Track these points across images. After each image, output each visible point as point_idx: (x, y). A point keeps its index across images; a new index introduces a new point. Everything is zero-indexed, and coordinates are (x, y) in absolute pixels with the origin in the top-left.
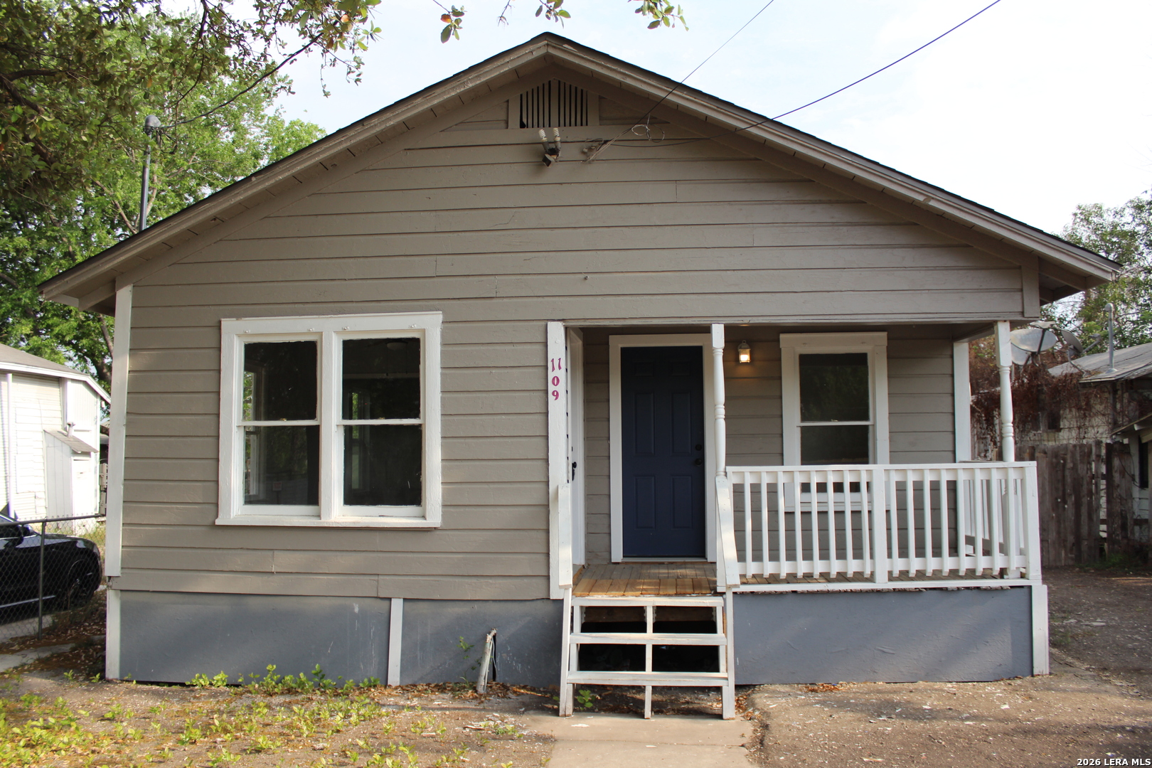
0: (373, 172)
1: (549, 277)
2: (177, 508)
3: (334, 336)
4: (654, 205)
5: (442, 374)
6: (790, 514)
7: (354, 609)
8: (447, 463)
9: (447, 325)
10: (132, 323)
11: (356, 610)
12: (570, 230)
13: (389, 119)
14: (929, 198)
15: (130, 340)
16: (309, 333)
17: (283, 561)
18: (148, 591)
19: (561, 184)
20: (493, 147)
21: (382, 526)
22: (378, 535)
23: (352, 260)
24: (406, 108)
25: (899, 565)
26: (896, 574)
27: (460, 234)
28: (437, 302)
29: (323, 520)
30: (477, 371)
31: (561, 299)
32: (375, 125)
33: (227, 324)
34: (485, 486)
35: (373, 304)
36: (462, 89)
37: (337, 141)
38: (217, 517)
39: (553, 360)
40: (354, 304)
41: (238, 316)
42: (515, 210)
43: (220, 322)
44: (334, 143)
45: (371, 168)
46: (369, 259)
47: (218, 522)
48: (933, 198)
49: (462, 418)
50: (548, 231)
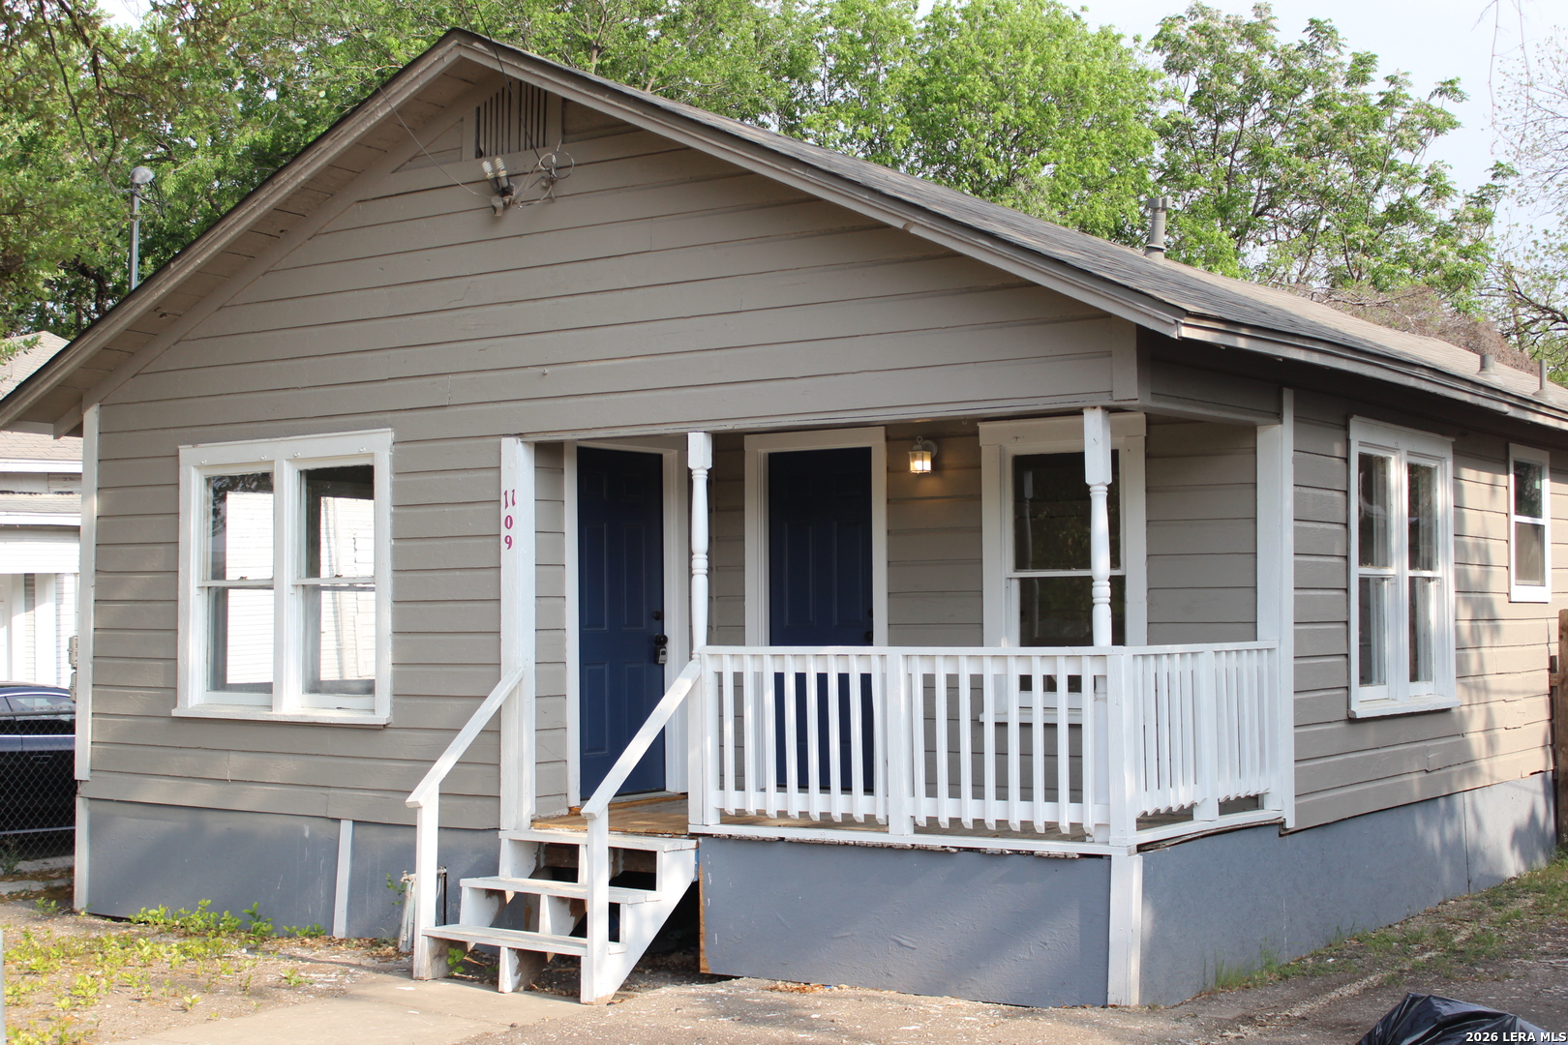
0: (327, 236)
1: (506, 373)
2: (142, 695)
3: (286, 466)
4: (625, 257)
5: (393, 515)
6: (1001, 726)
7: (304, 832)
8: (398, 637)
9: (399, 446)
10: (99, 455)
11: (307, 834)
12: (530, 304)
13: (299, 173)
14: (909, 223)
15: (98, 476)
16: (262, 462)
17: (233, 765)
18: (112, 800)
19: (520, 236)
20: (447, 189)
21: (328, 721)
22: (328, 734)
23: (305, 360)
24: (315, 156)
25: (925, 808)
26: (922, 822)
27: (414, 317)
28: (389, 416)
29: (274, 712)
30: (430, 510)
31: (519, 404)
32: (287, 182)
33: (185, 452)
34: (437, 669)
35: (326, 420)
36: (373, 122)
37: (250, 208)
38: (175, 706)
39: (506, 494)
40: (307, 422)
41: (194, 442)
42: (469, 279)
43: (178, 450)
44: (246, 211)
45: (324, 231)
46: (323, 359)
47: (175, 713)
48: (915, 223)
49: (415, 574)
50: (505, 307)
